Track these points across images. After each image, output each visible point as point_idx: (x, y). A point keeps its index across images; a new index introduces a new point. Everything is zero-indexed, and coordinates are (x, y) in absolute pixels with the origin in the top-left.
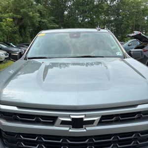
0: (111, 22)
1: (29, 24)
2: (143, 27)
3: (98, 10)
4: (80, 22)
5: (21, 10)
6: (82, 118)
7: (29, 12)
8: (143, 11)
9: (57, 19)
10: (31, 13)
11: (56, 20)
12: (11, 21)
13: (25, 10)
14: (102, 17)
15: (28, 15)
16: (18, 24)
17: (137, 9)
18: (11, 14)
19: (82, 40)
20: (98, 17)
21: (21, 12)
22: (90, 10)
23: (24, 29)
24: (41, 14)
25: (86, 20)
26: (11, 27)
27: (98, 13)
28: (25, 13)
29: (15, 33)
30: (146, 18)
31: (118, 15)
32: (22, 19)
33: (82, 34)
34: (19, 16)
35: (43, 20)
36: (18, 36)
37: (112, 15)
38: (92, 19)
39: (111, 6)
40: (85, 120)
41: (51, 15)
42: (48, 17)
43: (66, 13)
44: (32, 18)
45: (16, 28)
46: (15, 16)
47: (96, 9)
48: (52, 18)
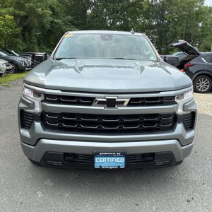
0: (152, 27)
1: (37, 25)
2: (196, 37)
3: (135, 9)
4: (109, 25)
5: (26, 5)
6: (115, 99)
7: (38, 7)
8: (198, 14)
9: (76, 19)
10: (40, 9)
11: (75, 21)
12: (11, 20)
13: (31, 4)
14: (141, 20)
15: (35, 12)
16: (20, 24)
17: (189, 11)
18: (11, 9)
19: (114, 45)
20: (134, 19)
21: (25, 8)
22: (124, 9)
23: (30, 31)
24: (53, 11)
25: (118, 23)
26: (11, 27)
27: (134, 14)
28: (31, 8)
29: (16, 36)
30: (200, 25)
31: (163, 18)
32: (26, 17)
33: (114, 37)
34: (22, 13)
35: (56, 21)
36: (21, 42)
37: (155, 18)
38: (126, 23)
39: (152, 6)
40: (117, 100)
41: (67, 13)
42: (64, 17)
43: (89, 11)
44: (41, 16)
45: (19, 30)
46: (17, 12)
47: (132, 8)
48: (70, 17)
